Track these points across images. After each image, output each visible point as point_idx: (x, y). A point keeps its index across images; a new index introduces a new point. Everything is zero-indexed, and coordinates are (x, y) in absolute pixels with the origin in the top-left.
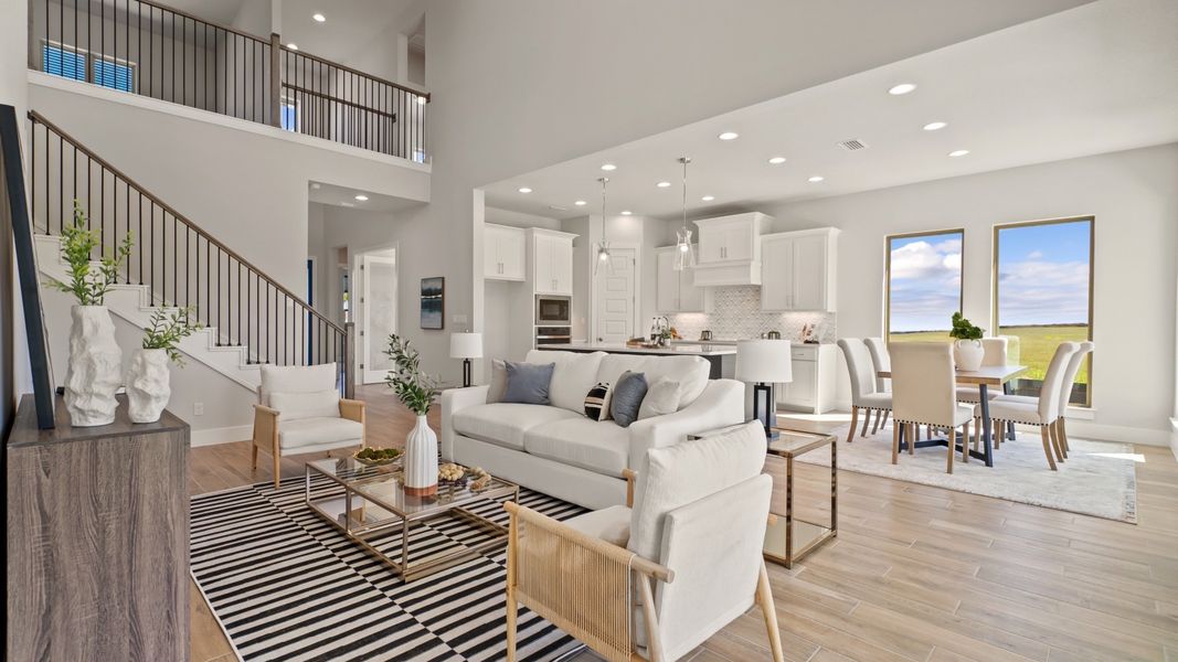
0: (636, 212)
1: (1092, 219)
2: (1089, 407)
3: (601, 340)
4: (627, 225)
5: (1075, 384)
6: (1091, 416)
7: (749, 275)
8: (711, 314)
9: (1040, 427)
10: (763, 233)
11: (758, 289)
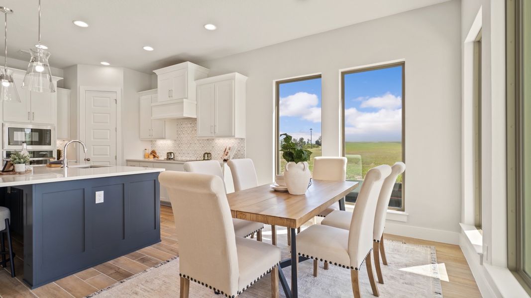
0: (113, 64)
1: (403, 64)
2: (403, 210)
3: (88, 160)
4: (109, 73)
5: (395, 184)
6: (405, 219)
7: (182, 110)
8: (175, 140)
9: (350, 270)
10: (196, 79)
11: (193, 121)
